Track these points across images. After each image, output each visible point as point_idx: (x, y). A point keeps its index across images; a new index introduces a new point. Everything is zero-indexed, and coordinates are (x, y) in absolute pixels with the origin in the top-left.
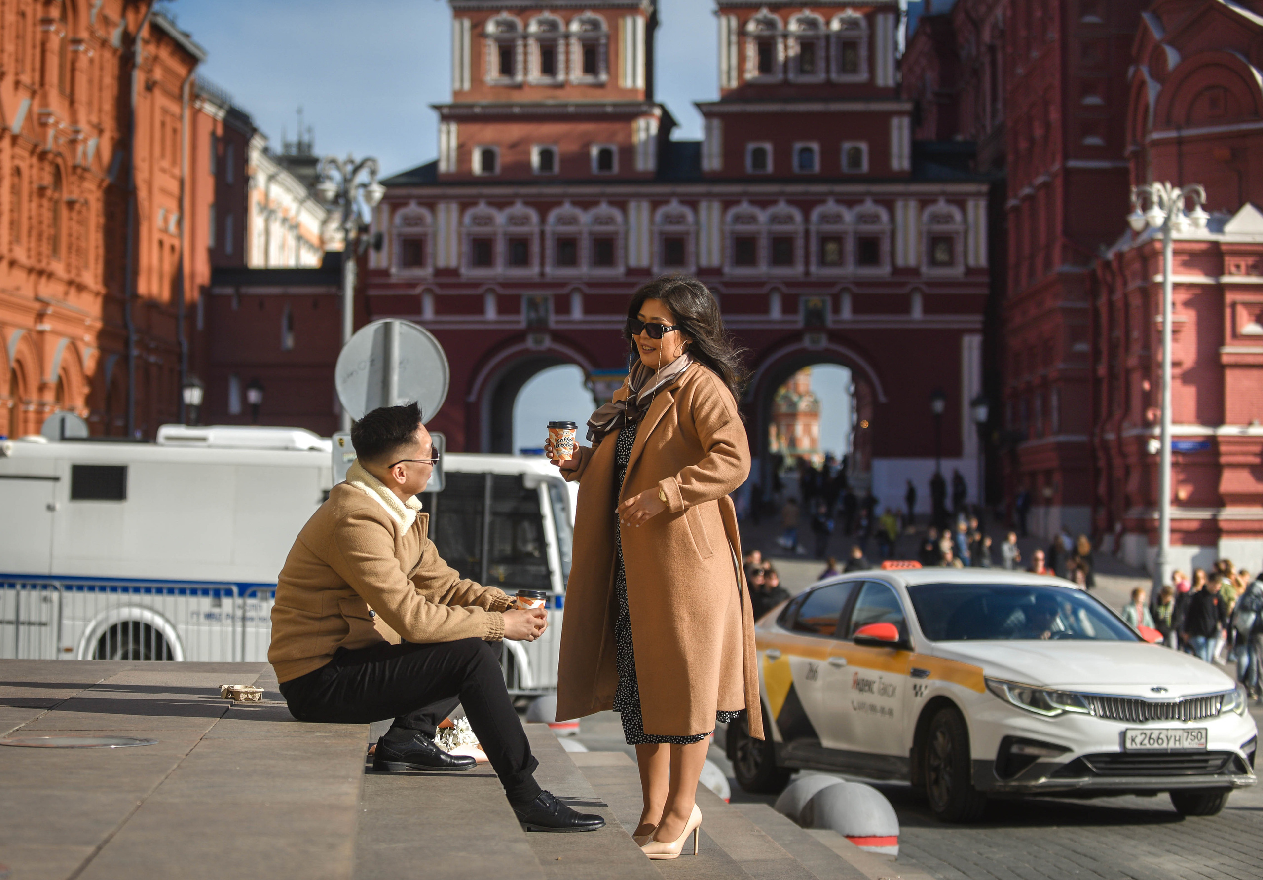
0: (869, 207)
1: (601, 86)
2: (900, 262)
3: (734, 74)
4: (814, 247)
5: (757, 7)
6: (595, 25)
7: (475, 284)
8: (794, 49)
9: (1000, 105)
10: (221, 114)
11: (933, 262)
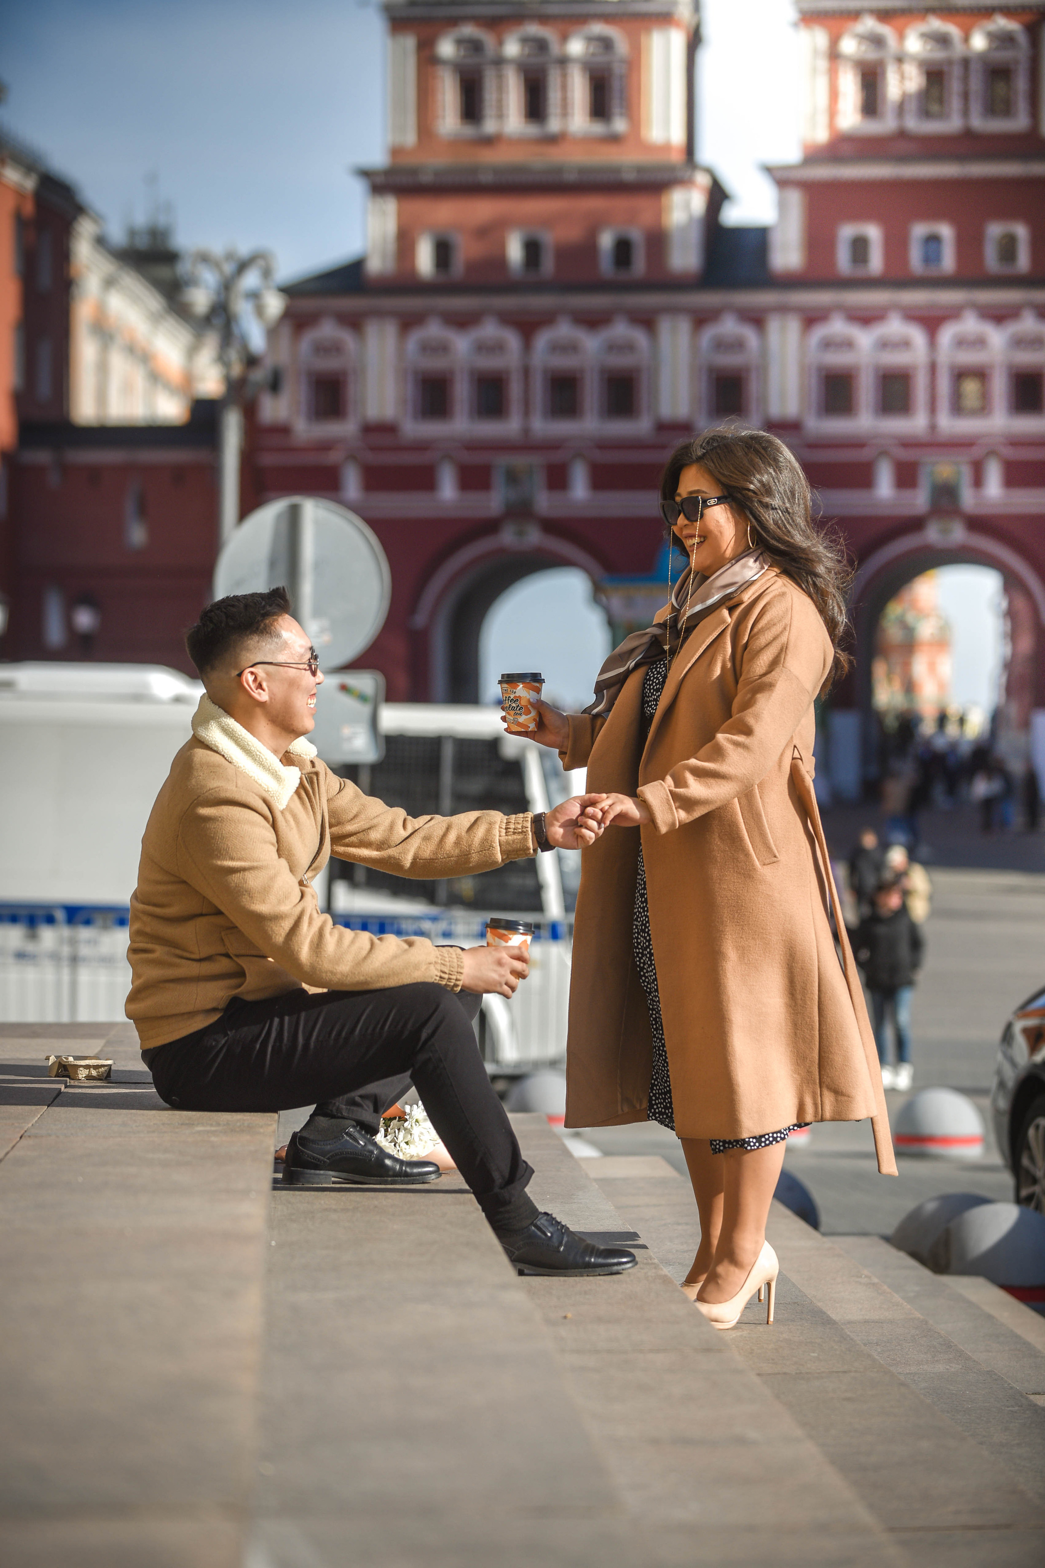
0: (1028, 324)
1: (614, 139)
3: (822, 117)
4: (944, 385)
5: (855, 15)
6: (606, 44)
7: (421, 446)
8: (913, 81)
10: (29, 184)
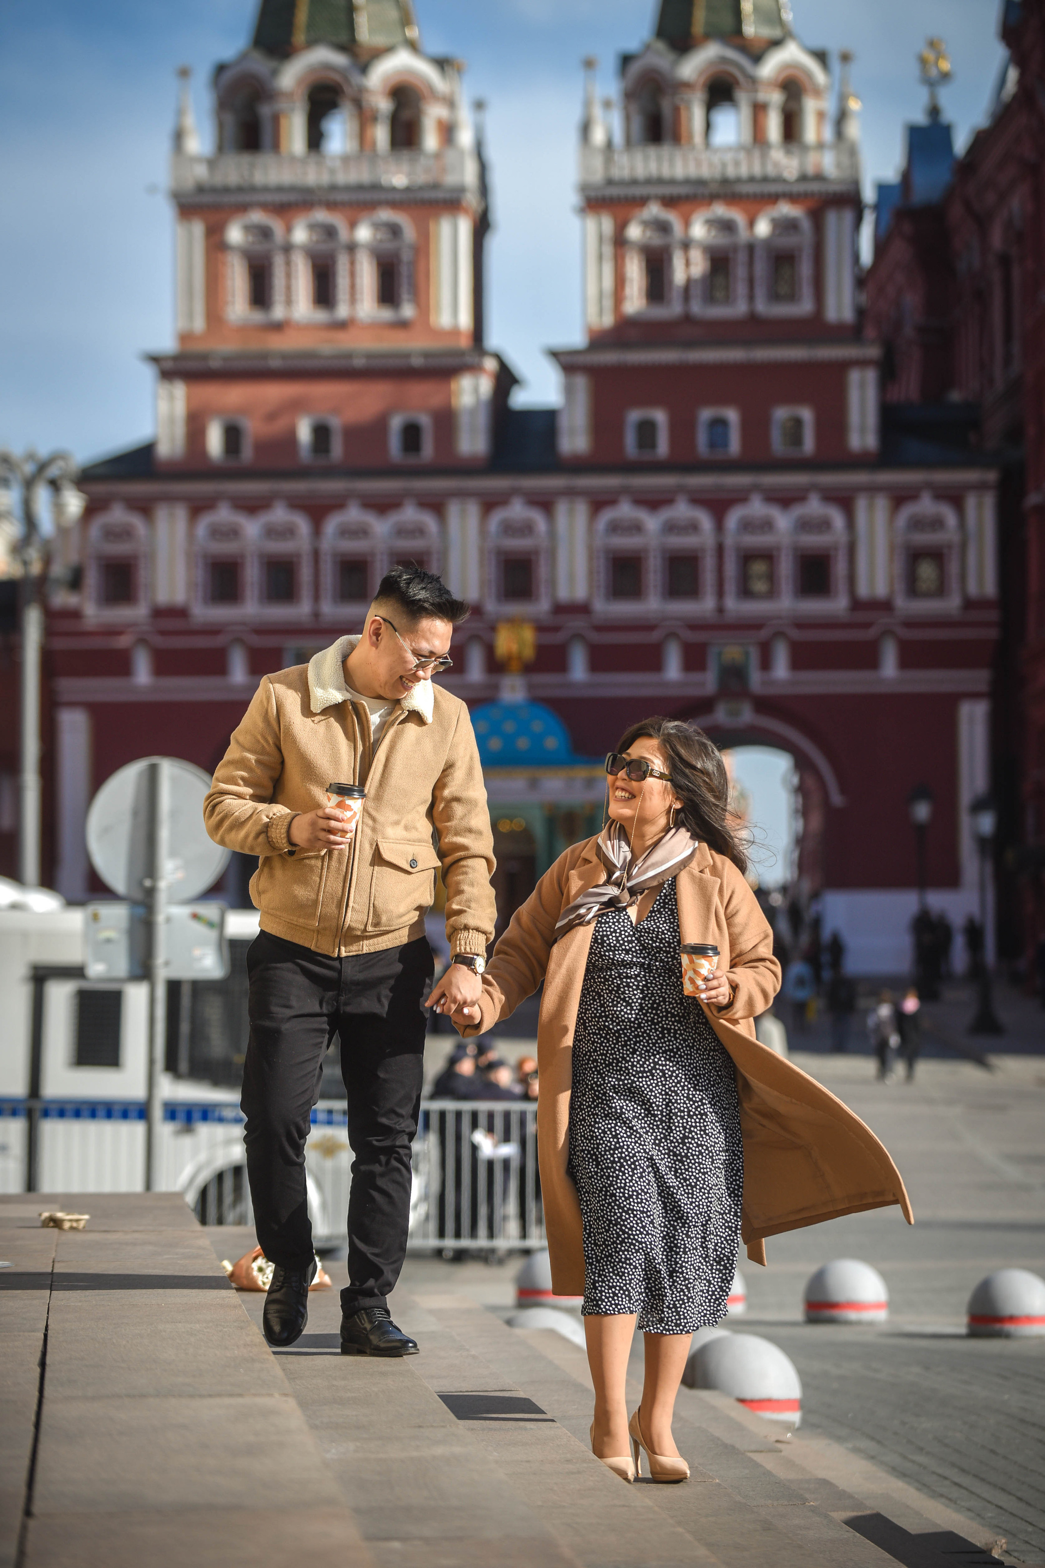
0: (814, 507)
1: (403, 325)
2: (863, 590)
3: (608, 303)
4: (731, 568)
5: (642, 201)
6: (395, 230)
7: (213, 630)
8: (698, 266)
9: (1016, 348)
11: (912, 589)
